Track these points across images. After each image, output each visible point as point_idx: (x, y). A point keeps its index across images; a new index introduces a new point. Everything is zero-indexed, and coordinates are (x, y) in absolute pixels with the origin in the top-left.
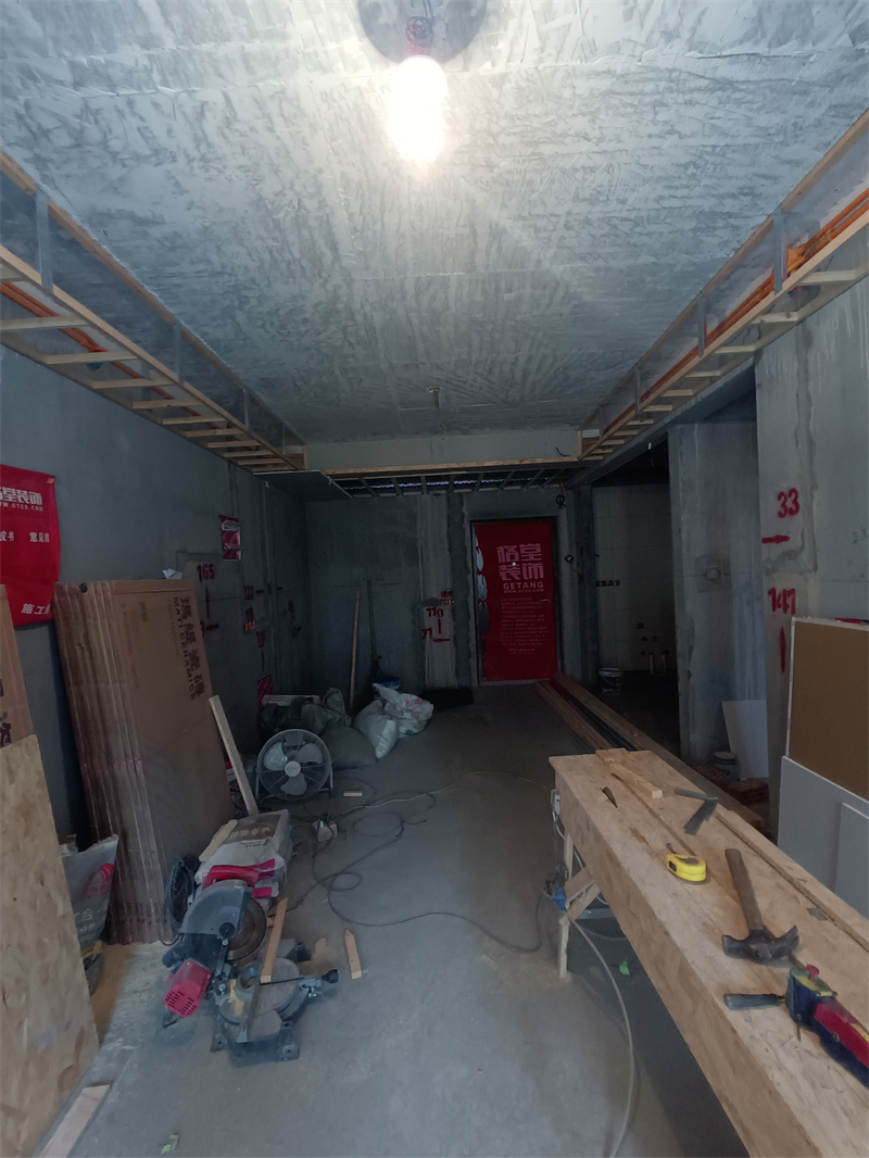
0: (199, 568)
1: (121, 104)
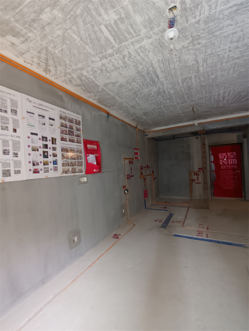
0: (129, 161)
1: (109, 61)
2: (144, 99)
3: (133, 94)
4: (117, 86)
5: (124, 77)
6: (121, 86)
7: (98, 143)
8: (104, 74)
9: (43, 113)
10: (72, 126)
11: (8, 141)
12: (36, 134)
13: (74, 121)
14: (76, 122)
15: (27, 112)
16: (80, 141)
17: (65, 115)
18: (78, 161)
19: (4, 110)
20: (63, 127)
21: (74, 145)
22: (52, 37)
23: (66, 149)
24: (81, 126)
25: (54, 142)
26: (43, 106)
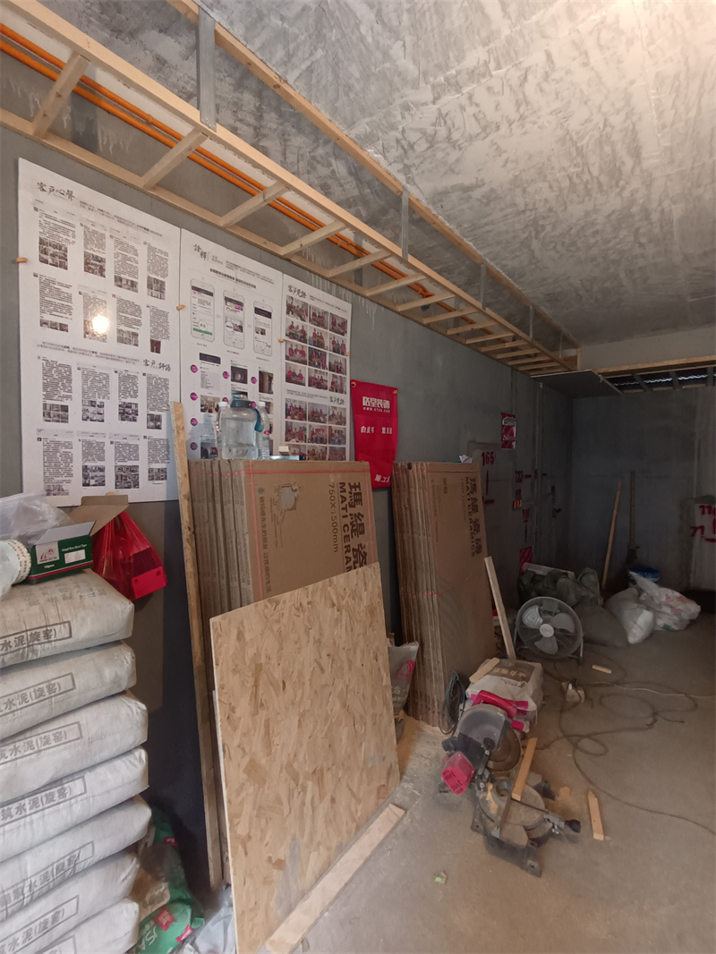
0: (483, 455)
1: (464, 100)
2: (563, 244)
3: (527, 226)
4: (478, 200)
5: (506, 162)
6: (491, 198)
7: (395, 392)
8: (440, 155)
9: (239, 292)
10: (322, 338)
11: (136, 377)
12: (216, 360)
13: (328, 320)
14: (334, 323)
15: (195, 289)
16: (341, 384)
17: (302, 299)
18: (331, 447)
19: (127, 281)
20: (294, 339)
21: (321, 399)
22: (283, 18)
23: (300, 409)
24: (347, 337)
25: (267, 384)
26: (239, 271)
